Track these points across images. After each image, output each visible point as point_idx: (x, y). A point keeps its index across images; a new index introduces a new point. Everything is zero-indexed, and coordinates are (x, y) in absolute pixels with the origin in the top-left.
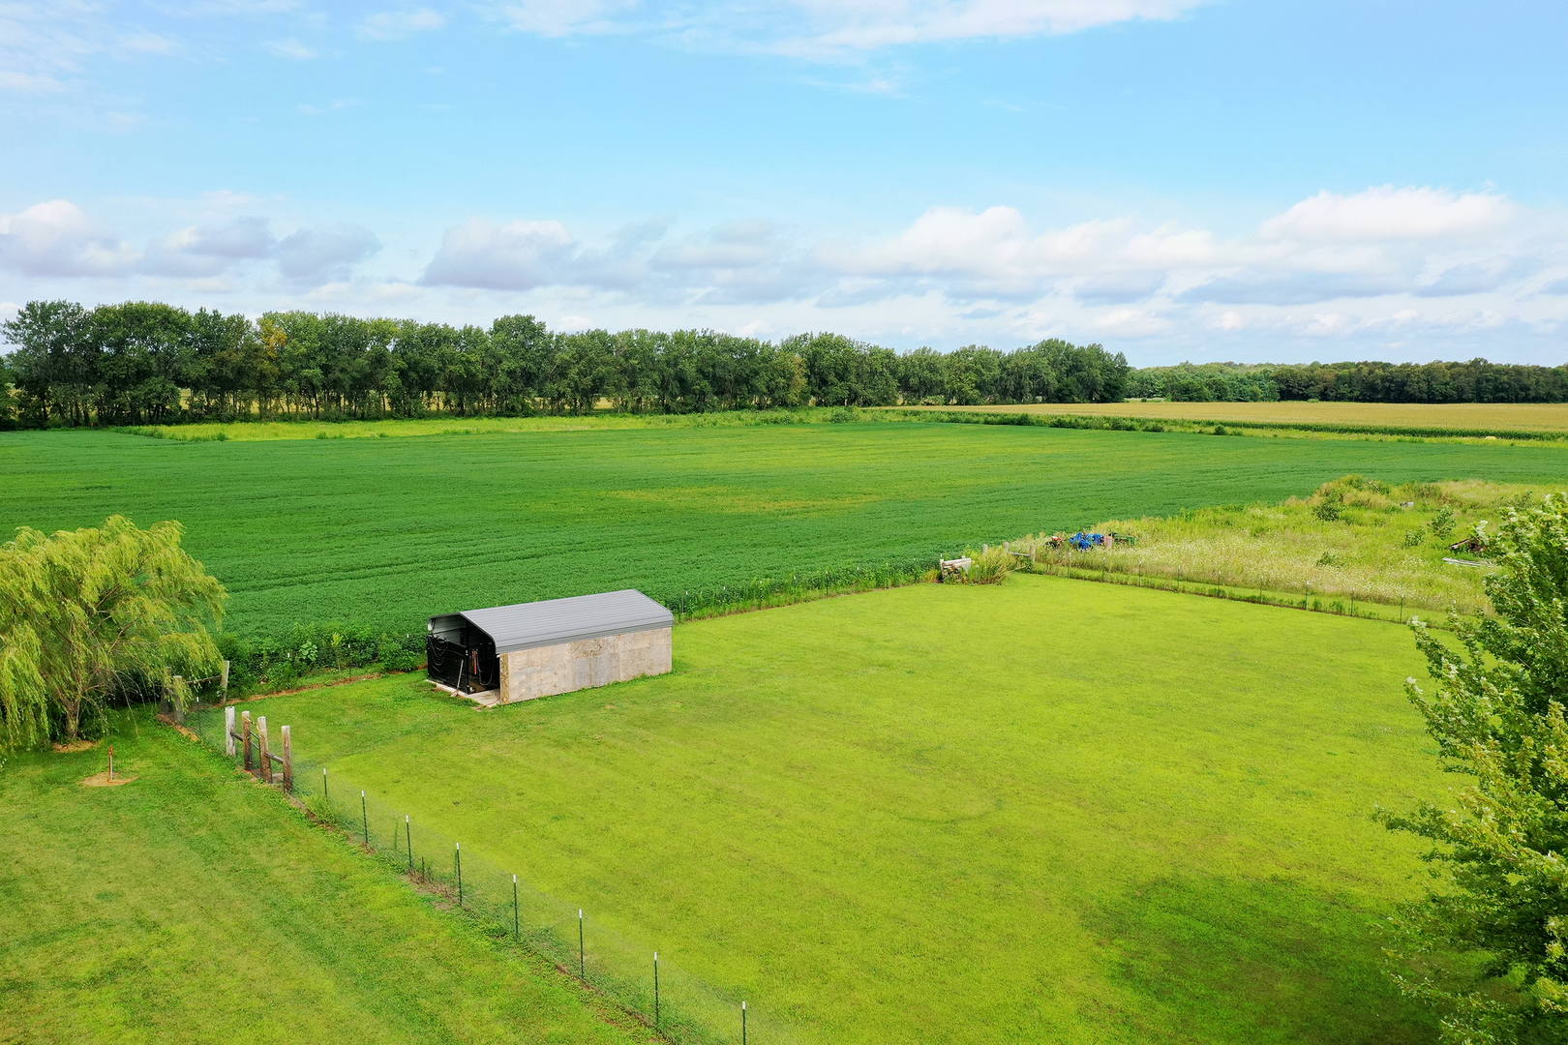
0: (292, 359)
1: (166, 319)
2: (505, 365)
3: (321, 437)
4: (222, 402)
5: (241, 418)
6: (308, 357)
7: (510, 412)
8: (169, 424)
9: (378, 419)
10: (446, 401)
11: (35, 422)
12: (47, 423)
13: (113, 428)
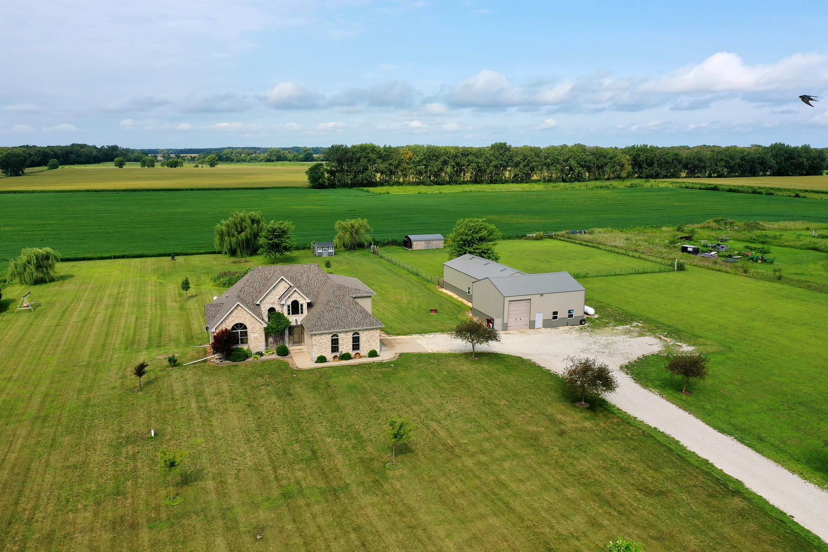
0: (414, 163)
1: (373, 149)
2: (492, 164)
3: (420, 193)
4: (391, 178)
5: (396, 184)
6: (420, 161)
7: (495, 182)
8: (372, 187)
9: (444, 184)
10: (471, 178)
11: (332, 186)
12: (336, 186)
13: (356, 188)
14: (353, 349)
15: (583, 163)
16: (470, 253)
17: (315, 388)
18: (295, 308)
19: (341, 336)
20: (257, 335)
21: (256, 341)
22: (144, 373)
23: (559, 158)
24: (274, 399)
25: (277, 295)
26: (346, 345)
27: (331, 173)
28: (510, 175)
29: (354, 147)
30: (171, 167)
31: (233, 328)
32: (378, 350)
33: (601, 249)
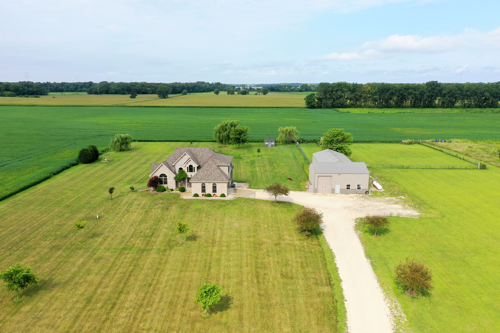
0: (372, 94)
1: (345, 85)
2: (426, 95)
3: (369, 113)
4: (356, 103)
5: (360, 107)
6: (376, 93)
7: (428, 107)
8: (342, 108)
10: (411, 103)
11: (320, 107)
12: (322, 107)
13: (333, 109)
14: (213, 192)
15: (496, 95)
16: (330, 149)
17: (181, 208)
18: (191, 169)
19: (206, 185)
20: (171, 180)
21: (171, 183)
22: (112, 192)
23: (477, 91)
24: (159, 210)
25: (183, 162)
26: (209, 190)
27: (319, 99)
28: (439, 102)
29: (334, 84)
30: (243, 94)
31: (160, 176)
32: (226, 194)
33: (444, 152)
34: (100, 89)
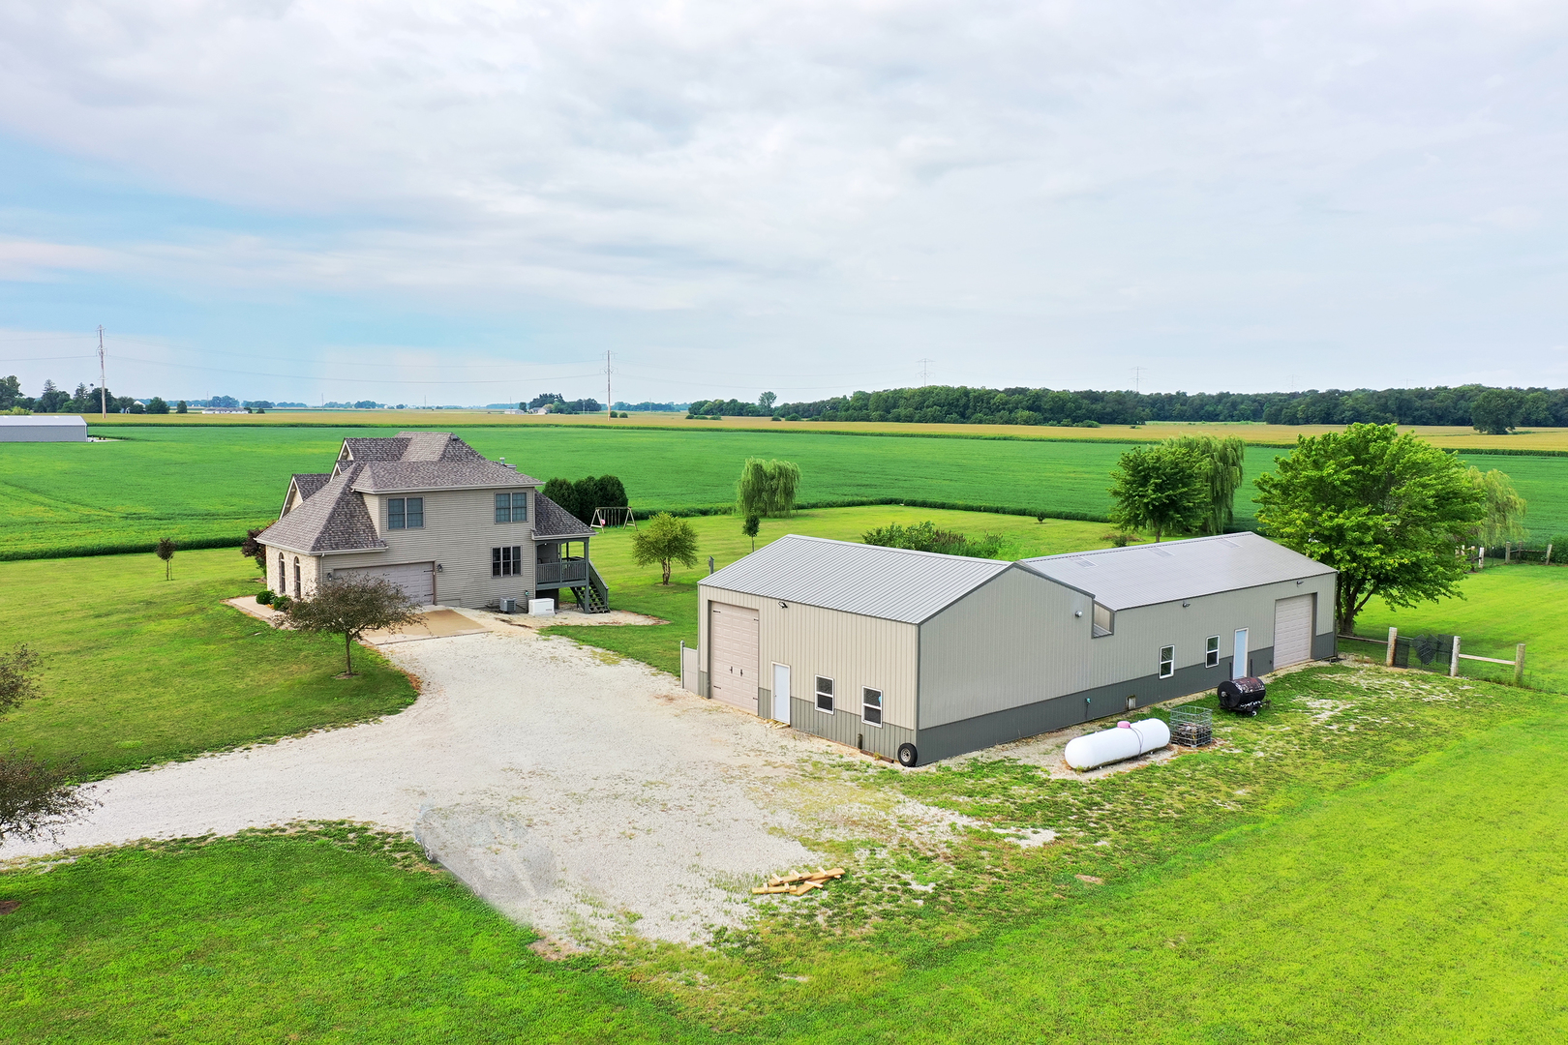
19: (286, 560)
26: (290, 583)
34: (1308, 406)
